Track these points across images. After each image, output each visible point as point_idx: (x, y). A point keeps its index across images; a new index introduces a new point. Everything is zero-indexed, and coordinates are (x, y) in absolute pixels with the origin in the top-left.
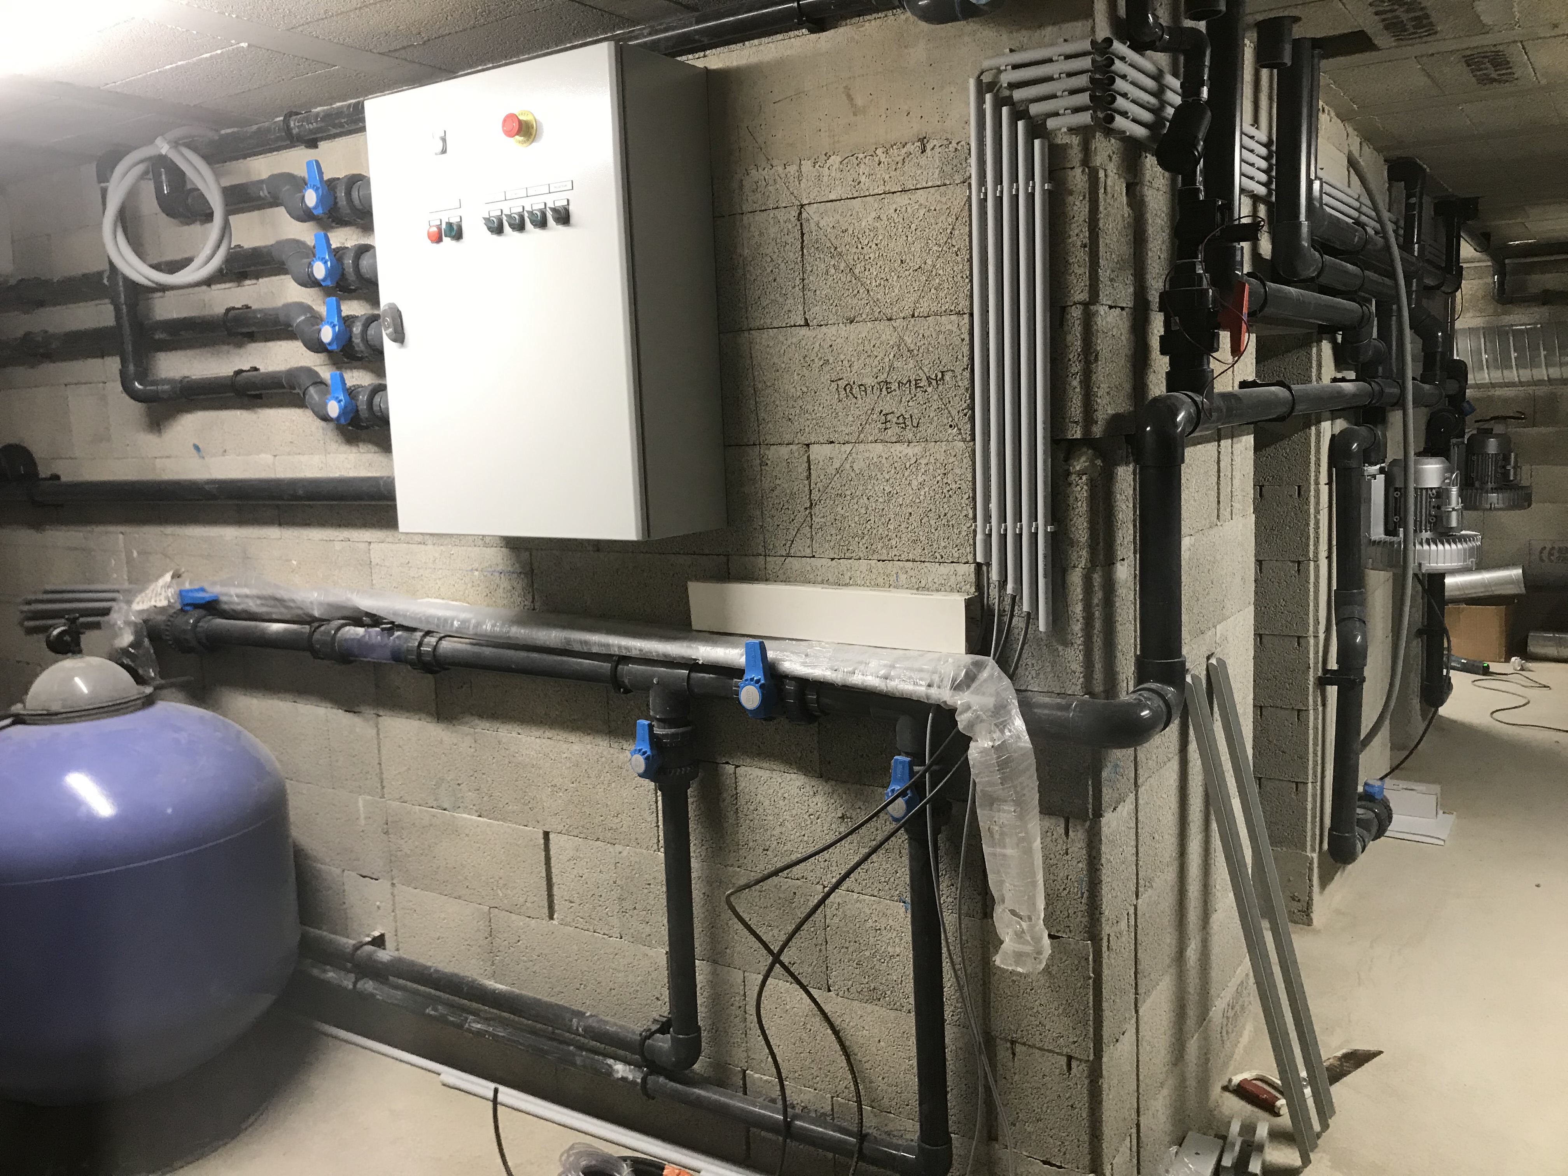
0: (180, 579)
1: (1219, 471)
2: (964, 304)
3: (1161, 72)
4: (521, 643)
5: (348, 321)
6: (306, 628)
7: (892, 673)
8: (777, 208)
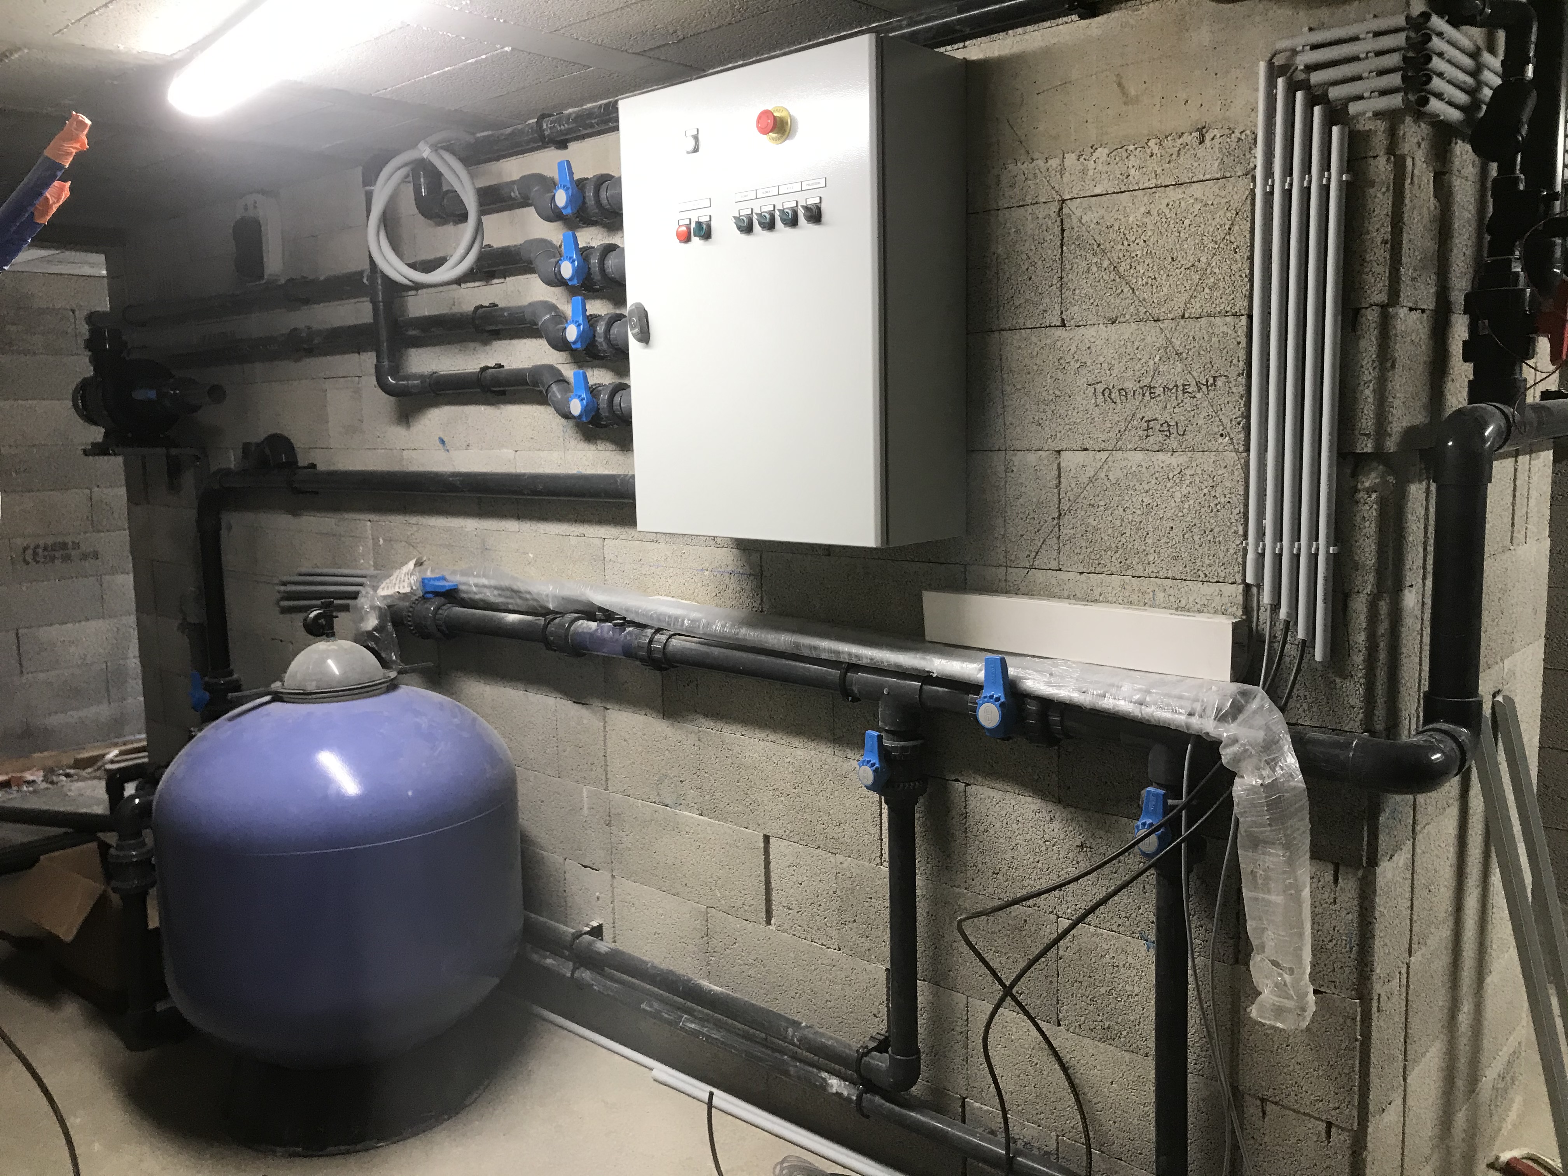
0: (422, 567)
1: (1515, 490)
2: (1241, 305)
3: (1479, 49)
4: (749, 645)
5: (592, 320)
6: (541, 621)
7: (1148, 699)
8: (1037, 203)
